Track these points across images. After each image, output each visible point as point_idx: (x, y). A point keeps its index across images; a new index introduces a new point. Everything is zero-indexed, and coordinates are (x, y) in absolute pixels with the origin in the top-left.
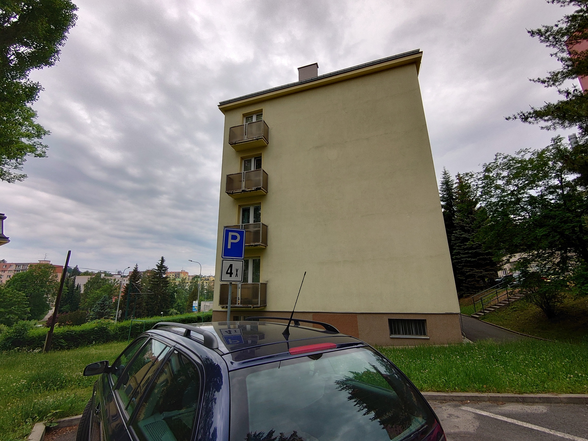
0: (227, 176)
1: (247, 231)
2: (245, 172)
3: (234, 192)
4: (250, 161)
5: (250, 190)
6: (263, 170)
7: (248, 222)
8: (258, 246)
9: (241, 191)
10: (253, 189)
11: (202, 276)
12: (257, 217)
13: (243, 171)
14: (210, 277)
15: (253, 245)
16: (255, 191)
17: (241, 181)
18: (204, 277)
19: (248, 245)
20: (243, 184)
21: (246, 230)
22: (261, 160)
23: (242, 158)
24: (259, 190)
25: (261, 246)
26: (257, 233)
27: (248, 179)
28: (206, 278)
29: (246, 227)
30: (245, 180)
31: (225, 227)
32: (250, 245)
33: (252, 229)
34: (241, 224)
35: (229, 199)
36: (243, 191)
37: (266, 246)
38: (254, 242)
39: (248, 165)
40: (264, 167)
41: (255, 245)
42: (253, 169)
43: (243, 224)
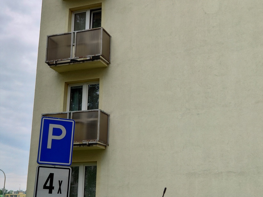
0: (49, 37)
1: (77, 123)
2: (76, 32)
3: (58, 62)
4: (83, 15)
5: (82, 59)
6: (104, 30)
7: (80, 108)
8: (94, 146)
9: (69, 61)
10: (87, 58)
12: (94, 101)
13: (72, 31)
14: (18, 192)
15: (85, 144)
16: (91, 61)
17: (70, 46)
18: (9, 193)
19: (78, 143)
20: (73, 50)
21: (76, 121)
22: (100, 14)
23: (71, 11)
24: (97, 59)
25: (98, 146)
26: (92, 126)
27: (80, 43)
28: (13, 194)
29: (76, 116)
30: (75, 44)
31: (44, 116)
32: (81, 143)
33: (85, 119)
34: (68, 111)
35: (50, 73)
36: (73, 61)
37: (106, 146)
38: (88, 138)
39: (80, 21)
40: (105, 24)
41: (90, 145)
42: (87, 27)
43: (72, 112)
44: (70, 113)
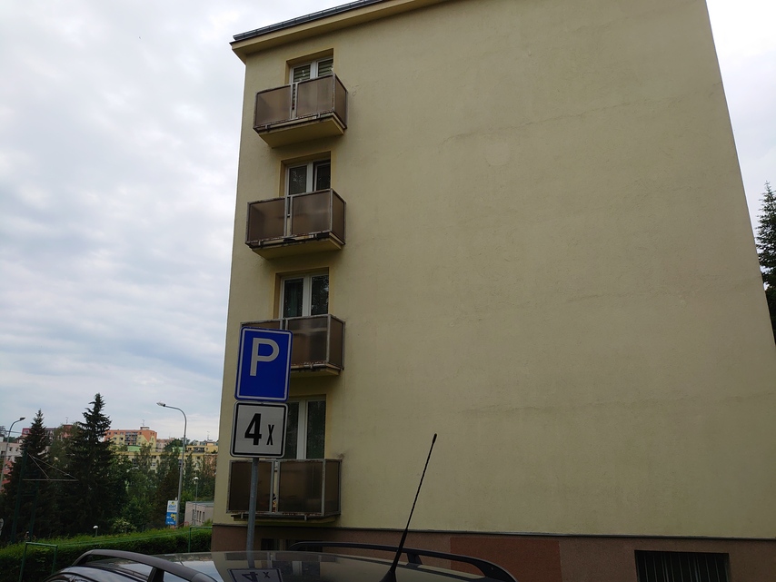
0: (251, 205)
1: (296, 335)
2: (292, 196)
3: (265, 243)
4: (303, 171)
5: (302, 238)
6: (334, 192)
7: (299, 313)
8: (322, 370)
9: (282, 241)
10: (310, 237)
11: (188, 441)
12: (320, 301)
13: (286, 195)
14: (205, 443)
15: (309, 368)
16: (316, 241)
17: (283, 217)
18: (192, 444)
19: (297, 367)
20: (288, 224)
21: (294, 332)
22: (328, 168)
23: (285, 165)
24: (325, 238)
25: (327, 370)
26: (319, 338)
27: (298, 214)
28: (198, 445)
29: (294, 325)
30: (291, 215)
31: (244, 326)
32: (301, 366)
33: (307, 330)
34: (281, 317)
35: (255, 259)
36: (286, 239)
37: (339, 371)
38: (312, 360)
39: (298, 179)
40: (337, 184)
41: (315, 368)
42: (309, 189)
43: (287, 319)
44: (284, 321)
